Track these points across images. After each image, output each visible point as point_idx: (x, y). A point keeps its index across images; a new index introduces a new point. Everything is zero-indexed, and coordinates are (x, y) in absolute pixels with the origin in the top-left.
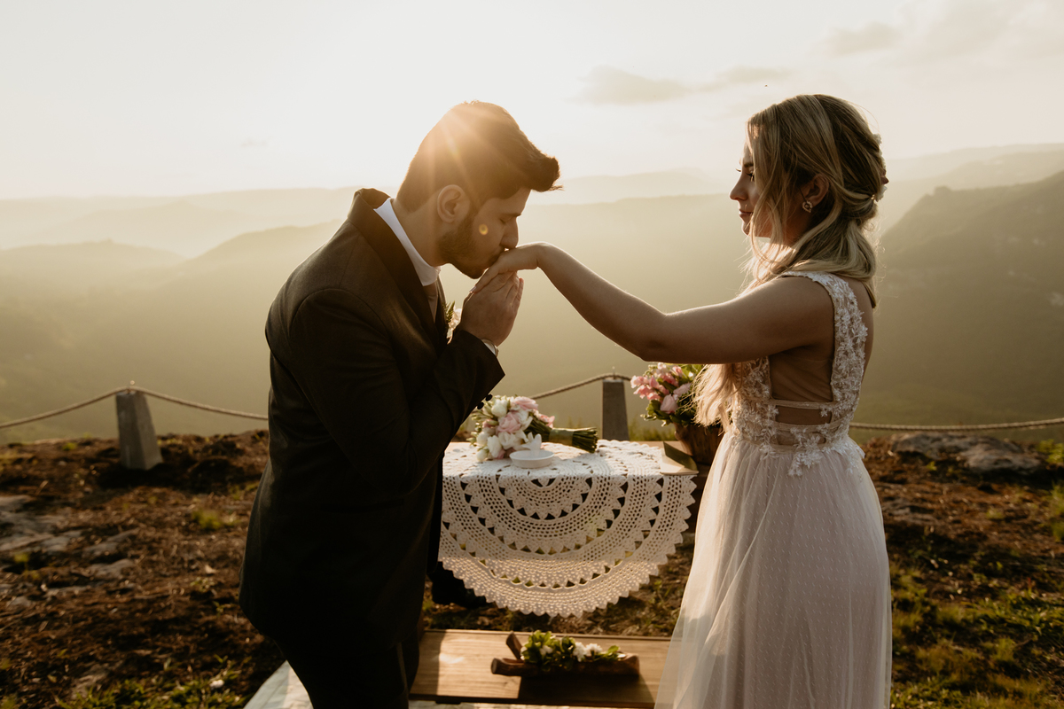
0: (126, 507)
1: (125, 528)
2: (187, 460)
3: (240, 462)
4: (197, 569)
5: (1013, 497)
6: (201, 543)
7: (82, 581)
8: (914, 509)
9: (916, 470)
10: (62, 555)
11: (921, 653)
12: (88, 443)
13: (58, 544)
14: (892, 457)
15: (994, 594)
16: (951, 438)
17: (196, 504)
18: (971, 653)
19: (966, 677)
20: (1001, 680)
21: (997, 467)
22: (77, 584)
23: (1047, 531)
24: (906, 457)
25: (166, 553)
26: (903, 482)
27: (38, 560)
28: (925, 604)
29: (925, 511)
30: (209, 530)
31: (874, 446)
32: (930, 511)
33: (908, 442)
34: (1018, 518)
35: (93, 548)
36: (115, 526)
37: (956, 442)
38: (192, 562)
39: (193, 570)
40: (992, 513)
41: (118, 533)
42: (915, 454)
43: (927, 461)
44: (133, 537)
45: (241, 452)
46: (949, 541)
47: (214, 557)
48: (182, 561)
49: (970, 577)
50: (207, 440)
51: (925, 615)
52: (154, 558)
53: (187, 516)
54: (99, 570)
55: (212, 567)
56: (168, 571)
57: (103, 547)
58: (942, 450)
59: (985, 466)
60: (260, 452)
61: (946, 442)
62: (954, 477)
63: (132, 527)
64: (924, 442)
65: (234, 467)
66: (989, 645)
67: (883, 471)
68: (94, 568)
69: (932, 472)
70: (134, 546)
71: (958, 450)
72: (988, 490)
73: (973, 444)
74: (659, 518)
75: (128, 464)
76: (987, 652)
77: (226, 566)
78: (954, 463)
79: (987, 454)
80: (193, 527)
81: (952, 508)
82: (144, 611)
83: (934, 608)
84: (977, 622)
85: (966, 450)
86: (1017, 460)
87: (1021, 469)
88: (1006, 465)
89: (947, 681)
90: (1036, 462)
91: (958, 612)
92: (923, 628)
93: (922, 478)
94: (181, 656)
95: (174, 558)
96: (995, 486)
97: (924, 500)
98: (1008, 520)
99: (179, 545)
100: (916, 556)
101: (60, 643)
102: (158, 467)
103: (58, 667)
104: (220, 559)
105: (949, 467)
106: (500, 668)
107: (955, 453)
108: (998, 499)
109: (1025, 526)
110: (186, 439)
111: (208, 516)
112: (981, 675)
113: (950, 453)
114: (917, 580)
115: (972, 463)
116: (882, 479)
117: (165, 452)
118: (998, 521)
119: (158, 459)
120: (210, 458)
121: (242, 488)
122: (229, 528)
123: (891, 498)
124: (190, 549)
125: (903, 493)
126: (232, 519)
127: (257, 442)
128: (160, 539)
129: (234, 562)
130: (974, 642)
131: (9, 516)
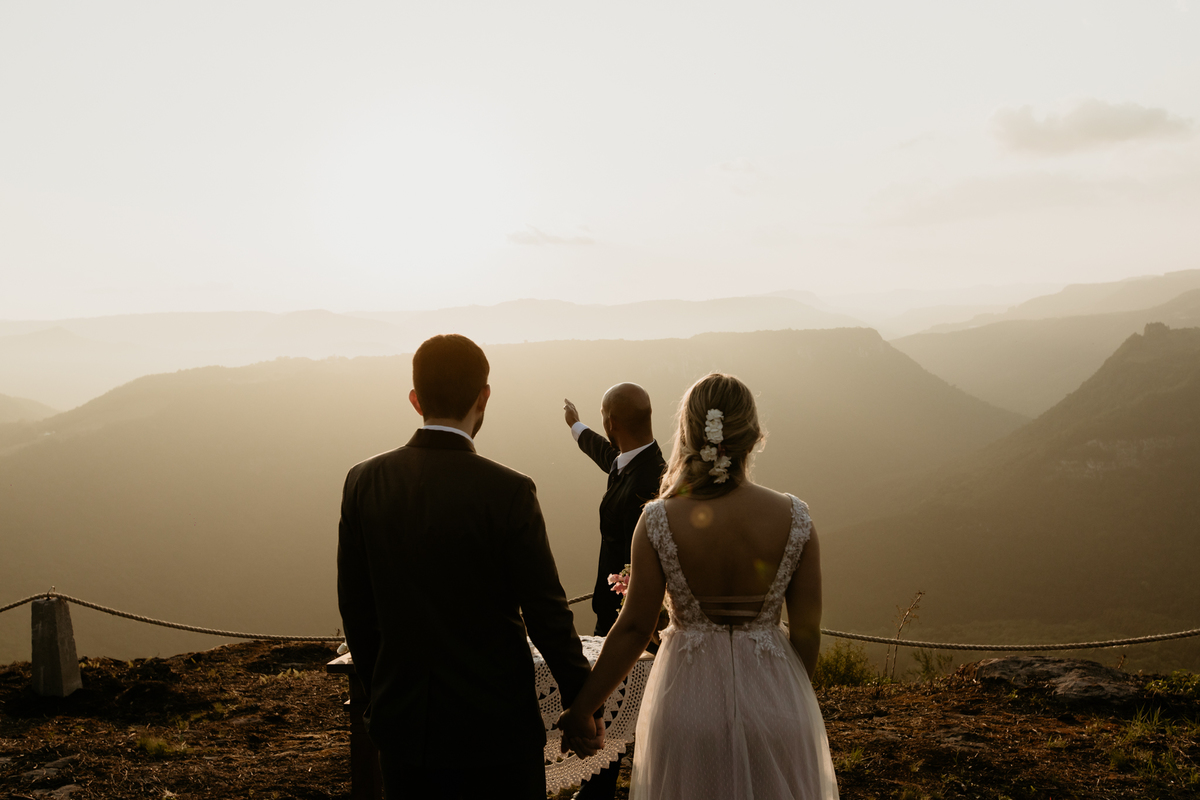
0: (51, 735)
1: (64, 754)
2: (114, 687)
3: (179, 688)
4: (156, 793)
5: (1092, 726)
6: (156, 768)
9: (998, 700)
14: (976, 685)
16: (1047, 662)
17: (133, 732)
21: (1087, 695)
23: (1105, 760)
24: (991, 684)
25: (118, 778)
26: (975, 712)
29: (983, 739)
30: (160, 756)
31: (963, 673)
32: (992, 739)
33: (993, 667)
34: (1083, 746)
35: (31, 773)
36: (52, 751)
37: (1050, 667)
38: (149, 786)
39: (151, 794)
40: (1059, 742)
41: (57, 758)
42: (1000, 681)
43: (1010, 688)
44: (75, 762)
45: (177, 678)
47: (173, 781)
48: (137, 785)
50: (131, 665)
52: (105, 782)
53: (130, 744)
54: (44, 794)
55: (173, 791)
56: (123, 794)
57: (44, 772)
58: (1031, 676)
59: (1074, 694)
60: (200, 679)
61: (1038, 667)
62: (1038, 707)
63: (72, 752)
64: (1012, 667)
65: (173, 694)
67: (960, 701)
68: (37, 793)
69: (1014, 702)
70: (78, 771)
71: (1049, 675)
72: (1070, 721)
73: (1067, 670)
75: (42, 689)
77: (188, 791)
78: (1041, 691)
79: (1078, 681)
80: (141, 754)
81: (1016, 738)
85: (1059, 676)
86: (1109, 687)
87: (1113, 697)
88: (1097, 693)
90: (1133, 689)
93: (1000, 708)
95: (127, 782)
96: (1079, 717)
97: (988, 729)
98: (1070, 749)
99: (129, 770)
100: (947, 781)
102: (78, 691)
104: (178, 784)
105: (1033, 696)
107: (1045, 680)
108: (1070, 729)
109: (1085, 756)
110: (103, 662)
111: (155, 742)
113: (1040, 679)
115: (1059, 691)
116: (956, 709)
117: (84, 677)
118: (1059, 750)
119: (78, 683)
120: (143, 682)
121: (186, 718)
122: (183, 756)
123: (948, 727)
124: (144, 774)
125: (968, 722)
126: (183, 746)
127: (195, 666)
128: (107, 765)
129: (197, 786)
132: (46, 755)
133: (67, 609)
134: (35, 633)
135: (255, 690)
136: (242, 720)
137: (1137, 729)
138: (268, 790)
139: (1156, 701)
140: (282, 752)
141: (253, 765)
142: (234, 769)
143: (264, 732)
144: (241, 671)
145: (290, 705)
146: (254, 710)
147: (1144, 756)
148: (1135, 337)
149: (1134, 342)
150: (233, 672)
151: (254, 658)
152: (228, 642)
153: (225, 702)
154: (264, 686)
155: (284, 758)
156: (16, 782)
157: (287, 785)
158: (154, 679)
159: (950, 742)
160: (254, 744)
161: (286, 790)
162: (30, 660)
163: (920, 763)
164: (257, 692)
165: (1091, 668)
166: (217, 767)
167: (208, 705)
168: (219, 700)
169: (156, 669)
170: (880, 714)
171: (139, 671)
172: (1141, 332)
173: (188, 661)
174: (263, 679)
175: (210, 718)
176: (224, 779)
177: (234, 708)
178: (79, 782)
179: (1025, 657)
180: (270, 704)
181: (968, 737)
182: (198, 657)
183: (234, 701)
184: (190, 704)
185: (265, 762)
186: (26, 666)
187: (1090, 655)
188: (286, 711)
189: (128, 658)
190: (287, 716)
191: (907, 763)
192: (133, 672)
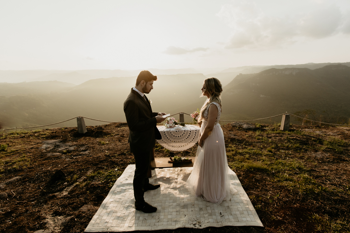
0: (82, 141)
1: (86, 145)
2: (93, 131)
3: (104, 131)
5: (250, 133)
6: (103, 147)
7: (80, 155)
8: (234, 135)
9: (235, 129)
10: (74, 150)
11: (235, 157)
12: (66, 128)
13: (72, 148)
14: (231, 127)
15: (246, 148)
17: (98, 140)
18: (242, 157)
19: (241, 160)
20: (246, 160)
22: (79, 155)
23: (255, 138)
24: (233, 126)
25: (97, 149)
26: (233, 131)
27: (69, 152)
28: (236, 150)
29: (236, 136)
30: (103, 144)
31: (228, 125)
32: (237, 136)
34: (251, 136)
35: (80, 149)
36: (84, 144)
37: (242, 124)
38: (103, 150)
39: (103, 152)
40: (247, 135)
41: (85, 146)
42: (235, 126)
43: (237, 127)
44: (88, 146)
45: (104, 129)
46: (240, 140)
47: (107, 149)
48: (100, 150)
49: (243, 146)
50: (95, 127)
51: (236, 152)
52: (94, 150)
53: (98, 142)
54: (84, 153)
55: (107, 151)
56: (98, 152)
57: (83, 148)
58: (239, 125)
59: (246, 128)
60: (108, 129)
62: (241, 130)
63: (87, 144)
64: (236, 124)
65: (104, 132)
66: (245, 156)
68: (82, 152)
69: (238, 129)
70: (89, 148)
71: (242, 125)
72: (246, 132)
73: (244, 124)
74: (196, 136)
75: (80, 132)
76: (245, 157)
77: (110, 151)
78: (241, 127)
79: (247, 126)
80: (100, 144)
81: (241, 135)
82: (97, 159)
83: (237, 151)
84: (243, 152)
86: (251, 127)
87: (252, 128)
88: (249, 127)
89: (239, 161)
90: (254, 127)
91: (240, 151)
92: (235, 154)
94: (107, 166)
96: (248, 131)
97: (236, 134)
98: (249, 137)
99: (99, 147)
101: (81, 166)
102: (86, 132)
103: (83, 170)
104: (108, 149)
105: (240, 128)
106: (169, 162)
108: (248, 133)
109: (252, 137)
110: (90, 127)
111: (102, 142)
112: (244, 160)
114: (234, 147)
115: (244, 127)
116: (229, 130)
117: (87, 130)
118: (248, 137)
119: (86, 131)
120: (98, 130)
121: (106, 136)
122: (108, 144)
123: (231, 134)
124: (101, 148)
126: (107, 142)
127: (106, 127)
128: (94, 146)
129: (112, 150)
130: (243, 155)
131: (58, 144)
132: (83, 145)
133: (83, 119)
134: (78, 123)
135: (117, 131)
136: (117, 136)
137: (257, 133)
138: (125, 150)
139: (258, 128)
140: (125, 142)
141: (121, 145)
142: (118, 146)
143: (121, 138)
144: (114, 127)
145: (124, 133)
146: (118, 134)
147: (261, 137)
148: (238, 75)
149: (238, 76)
150: (113, 128)
151: (116, 125)
153: (113, 133)
154: (119, 130)
155: (126, 144)
156: (77, 150)
157: (128, 149)
158: (100, 130)
159: (232, 136)
160: (120, 141)
161: (128, 150)
162: (77, 126)
163: (229, 140)
164: (118, 131)
165: (248, 123)
166: (114, 146)
167: (110, 134)
168: (112, 133)
169: (100, 128)
171: (97, 128)
172: (239, 75)
173: (105, 126)
174: (119, 129)
175: (111, 136)
176: (116, 148)
177: (115, 134)
178: (89, 150)
180: (121, 133)
182: (107, 125)
183: (114, 133)
184: (107, 134)
185: (123, 144)
186: (76, 128)
188: (124, 134)
189: (94, 125)
190: (124, 135)
191: (227, 140)
192: (96, 129)
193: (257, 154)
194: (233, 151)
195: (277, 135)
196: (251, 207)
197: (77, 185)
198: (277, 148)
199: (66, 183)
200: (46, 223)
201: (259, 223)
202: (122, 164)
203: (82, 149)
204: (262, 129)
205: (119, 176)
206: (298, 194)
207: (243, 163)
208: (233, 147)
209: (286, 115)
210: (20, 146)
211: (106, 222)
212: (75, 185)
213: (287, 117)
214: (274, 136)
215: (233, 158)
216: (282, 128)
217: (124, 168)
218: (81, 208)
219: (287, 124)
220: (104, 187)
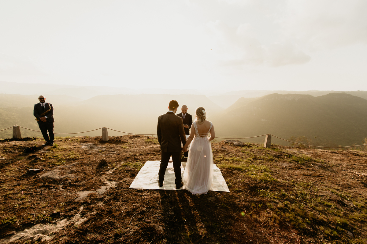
0: (107, 146)
1: (113, 148)
2: (113, 140)
5: (239, 148)
6: (126, 150)
9: (227, 145)
10: (105, 151)
11: (222, 161)
12: (90, 137)
13: (104, 149)
14: (224, 143)
15: (232, 157)
16: (233, 140)
17: (120, 146)
19: (226, 163)
20: (229, 164)
21: (238, 144)
22: (111, 154)
24: (226, 143)
27: (102, 151)
30: (125, 148)
31: (223, 141)
32: (228, 149)
38: (126, 152)
40: (235, 150)
42: (227, 142)
43: (229, 143)
44: (115, 149)
46: (228, 152)
49: (230, 155)
52: (120, 151)
54: (113, 153)
55: (130, 152)
58: (231, 142)
62: (232, 146)
65: (122, 141)
67: (223, 145)
69: (229, 145)
71: (233, 142)
72: (236, 147)
73: (235, 141)
76: (229, 162)
77: (132, 152)
78: (232, 144)
80: (123, 148)
81: (230, 149)
84: (229, 159)
86: (240, 144)
89: (224, 164)
90: (243, 144)
91: (227, 158)
94: (133, 160)
103: (117, 161)
108: (236, 148)
109: (239, 151)
115: (235, 144)
123: (222, 148)
125: (225, 147)
126: (127, 147)
128: (119, 149)
130: (228, 161)
131: (93, 146)
132: (111, 148)
133: (107, 129)
137: (244, 148)
139: (246, 145)
141: (139, 150)
146: (134, 143)
147: (245, 151)
148: (240, 98)
150: (128, 139)
151: (129, 137)
152: (128, 134)
153: (129, 142)
156: (108, 151)
162: (102, 136)
165: (238, 141)
166: (133, 150)
169: (117, 138)
170: (213, 146)
175: (128, 144)
176: (136, 151)
177: (131, 143)
178: (117, 151)
179: (230, 140)
181: (225, 149)
182: (122, 136)
184: (124, 143)
187: (238, 140)
191: (219, 151)
193: (239, 161)
194: (221, 157)
195: (259, 150)
196: (225, 184)
197: (116, 169)
198: (255, 158)
199: (109, 168)
200: (106, 184)
201: (228, 190)
202: (143, 160)
203: (111, 150)
204: (249, 146)
205: (142, 166)
206: (256, 181)
207: (226, 165)
208: (222, 155)
209: (268, 136)
210: (65, 146)
211: (140, 185)
212: (115, 169)
213: (269, 137)
214: (256, 151)
215: (220, 162)
216: (265, 146)
217: (144, 163)
218: (124, 179)
219: (269, 143)
220: (135, 171)
